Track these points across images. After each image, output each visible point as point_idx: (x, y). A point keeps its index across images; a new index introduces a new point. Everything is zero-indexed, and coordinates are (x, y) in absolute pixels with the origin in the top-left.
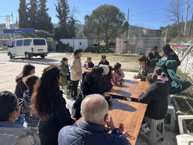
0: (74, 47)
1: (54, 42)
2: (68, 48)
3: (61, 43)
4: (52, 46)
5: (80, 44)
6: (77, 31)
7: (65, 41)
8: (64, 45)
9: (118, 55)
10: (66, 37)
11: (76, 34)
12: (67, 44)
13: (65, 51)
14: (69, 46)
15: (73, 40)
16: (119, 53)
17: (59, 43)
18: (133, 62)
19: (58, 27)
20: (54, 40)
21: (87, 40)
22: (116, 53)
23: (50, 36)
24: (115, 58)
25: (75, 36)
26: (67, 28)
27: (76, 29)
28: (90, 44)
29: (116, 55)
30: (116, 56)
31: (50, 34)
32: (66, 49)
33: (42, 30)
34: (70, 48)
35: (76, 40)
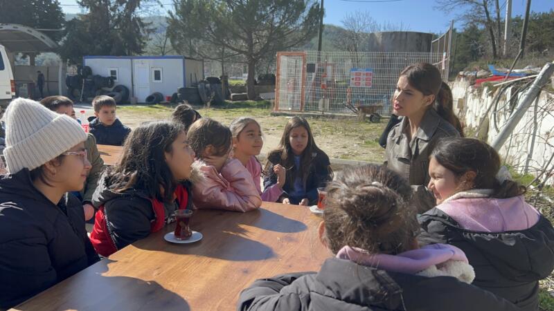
0: (136, 88)
1: (64, 69)
2: (111, 89)
3: (88, 70)
4: (57, 82)
5: (157, 75)
6: (149, 31)
7: (101, 66)
8: (99, 77)
9: (285, 115)
10: (106, 52)
11: (144, 43)
12: (109, 75)
14: (117, 82)
15: (130, 60)
16: (290, 109)
17: (79, 71)
19: (77, 17)
20: (64, 61)
21: (181, 60)
22: (277, 108)
23: (50, 46)
25: (140, 52)
26: (111, 21)
27: (143, 25)
28: (193, 76)
31: (48, 41)
33: (15, 25)
34: (120, 88)
35: (142, 64)
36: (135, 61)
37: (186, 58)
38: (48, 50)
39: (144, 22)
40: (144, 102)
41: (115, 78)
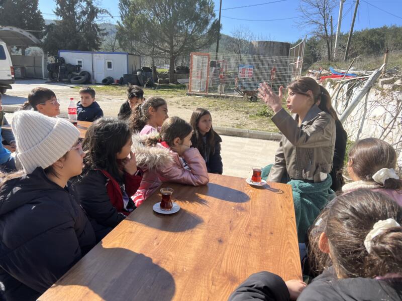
0: (95, 73)
1: (46, 59)
2: (79, 74)
3: (62, 60)
4: (41, 67)
5: (110, 65)
6: (104, 34)
7: (71, 57)
8: (70, 65)
9: (196, 95)
10: (75, 48)
11: (100, 43)
12: (77, 64)
13: (72, 80)
14: (82, 69)
15: (91, 54)
16: (198, 91)
17: (56, 61)
18: (228, 111)
19: (54, 22)
20: (45, 53)
21: (125, 56)
22: (190, 90)
23: (35, 42)
24: (187, 100)
25: (97, 49)
26: (77, 26)
27: (99, 30)
28: (134, 66)
29: (190, 95)
30: (190, 97)
31: (33, 39)
32: (74, 75)
33: (11, 27)
34: (84, 73)
35: (99, 57)
36: (95, 54)
37: (129, 54)
38: (34, 45)
39: (100, 28)
40: (101, 83)
41: (81, 66)
